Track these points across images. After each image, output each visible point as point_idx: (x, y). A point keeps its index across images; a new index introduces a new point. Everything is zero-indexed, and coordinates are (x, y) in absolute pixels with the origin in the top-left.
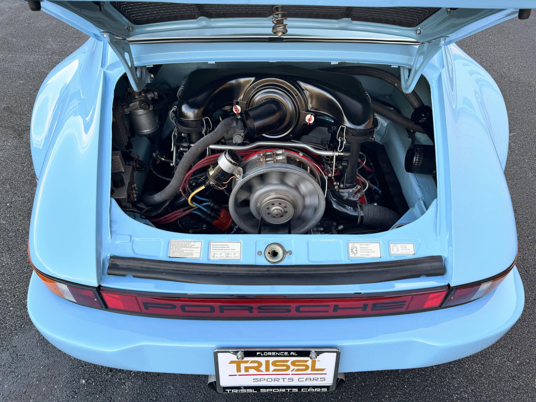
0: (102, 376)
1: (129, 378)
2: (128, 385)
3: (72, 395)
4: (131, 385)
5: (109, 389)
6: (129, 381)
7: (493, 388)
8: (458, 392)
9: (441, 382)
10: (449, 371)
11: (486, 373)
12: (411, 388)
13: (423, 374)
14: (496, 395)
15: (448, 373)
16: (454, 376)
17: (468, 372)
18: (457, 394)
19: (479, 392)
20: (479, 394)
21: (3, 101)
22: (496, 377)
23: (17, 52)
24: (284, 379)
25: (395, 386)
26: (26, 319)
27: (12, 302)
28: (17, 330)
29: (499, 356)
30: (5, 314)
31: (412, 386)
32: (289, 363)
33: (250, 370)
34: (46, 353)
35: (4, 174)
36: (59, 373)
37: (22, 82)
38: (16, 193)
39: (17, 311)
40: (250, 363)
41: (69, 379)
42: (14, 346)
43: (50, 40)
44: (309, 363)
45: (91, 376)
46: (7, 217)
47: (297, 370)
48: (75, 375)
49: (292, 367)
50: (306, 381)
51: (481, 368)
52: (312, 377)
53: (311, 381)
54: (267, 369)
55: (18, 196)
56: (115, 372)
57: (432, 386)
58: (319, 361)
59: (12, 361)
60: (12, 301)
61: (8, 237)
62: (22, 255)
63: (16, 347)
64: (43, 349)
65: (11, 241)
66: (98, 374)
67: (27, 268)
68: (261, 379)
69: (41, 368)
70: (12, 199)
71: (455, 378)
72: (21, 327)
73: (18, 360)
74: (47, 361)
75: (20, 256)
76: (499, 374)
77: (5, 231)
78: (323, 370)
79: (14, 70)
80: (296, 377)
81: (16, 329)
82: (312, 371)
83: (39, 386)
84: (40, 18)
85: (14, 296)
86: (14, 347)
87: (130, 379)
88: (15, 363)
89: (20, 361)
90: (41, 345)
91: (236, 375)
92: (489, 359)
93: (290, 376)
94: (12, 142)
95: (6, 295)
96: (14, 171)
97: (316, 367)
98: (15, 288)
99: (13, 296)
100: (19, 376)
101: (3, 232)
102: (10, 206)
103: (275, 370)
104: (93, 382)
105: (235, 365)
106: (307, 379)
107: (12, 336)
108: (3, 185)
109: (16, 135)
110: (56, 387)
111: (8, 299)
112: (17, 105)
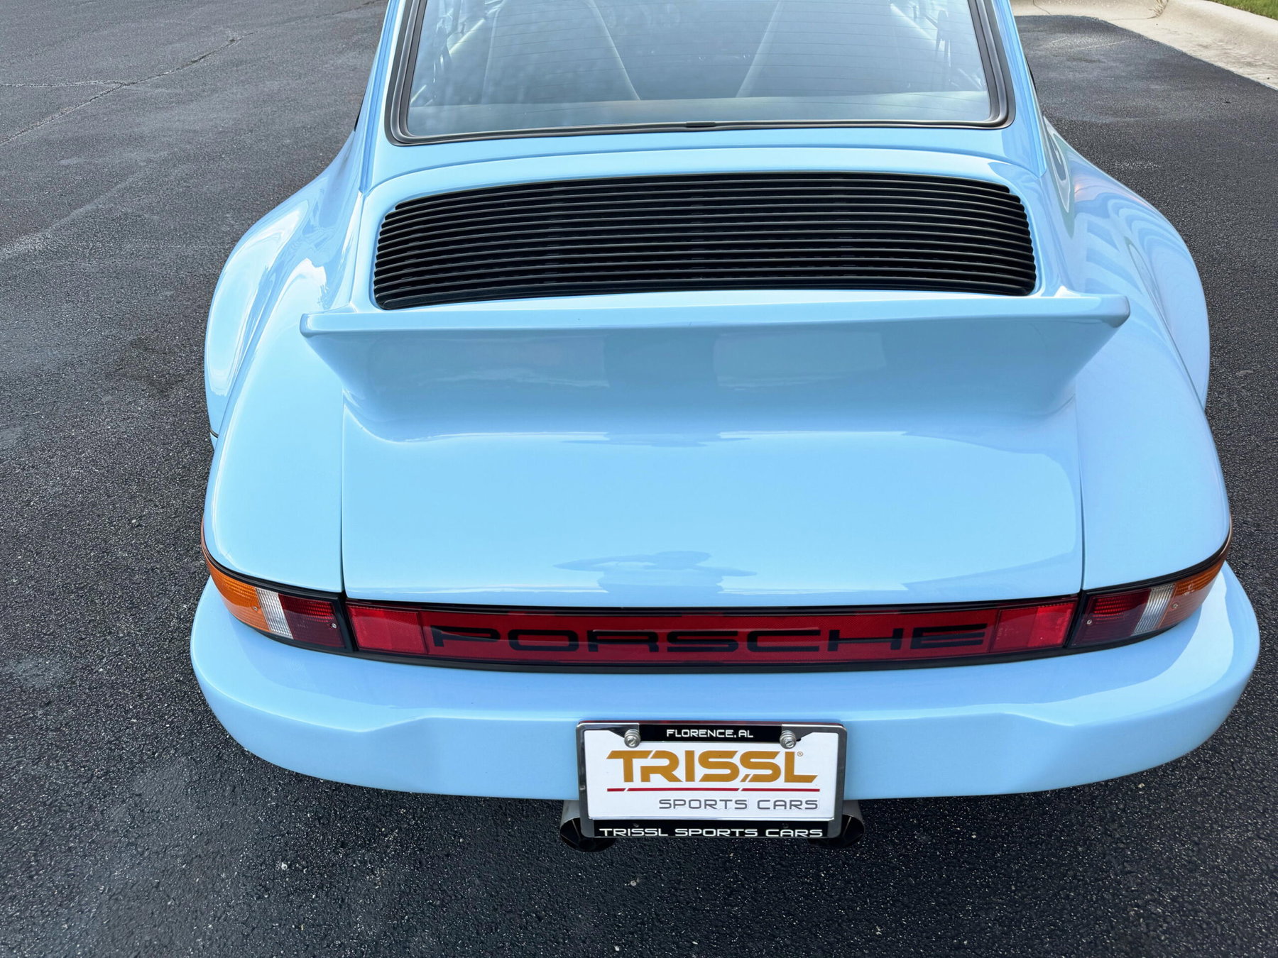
0: (324, 856)
1: (382, 861)
2: (380, 875)
3: (259, 893)
4: (386, 874)
5: (339, 882)
6: (383, 867)
7: (1223, 894)
8: (1140, 902)
9: (1097, 880)
10: (1116, 857)
11: (1204, 862)
12: (1025, 890)
13: (1054, 863)
14: (1232, 910)
15: (1113, 860)
16: (1129, 869)
17: (1163, 859)
18: (1137, 906)
19: (1190, 903)
20: (1190, 907)
21: (129, 329)
22: (1229, 871)
23: (162, 239)
24: (726, 801)
25: (988, 887)
26: (165, 740)
27: (134, 708)
28: (144, 762)
29: (1236, 828)
30: (120, 731)
31: (1029, 887)
32: (736, 760)
33: (652, 776)
34: (204, 807)
35: (127, 464)
36: (231, 849)
37: (169, 293)
38: (151, 500)
39: (145, 725)
40: (652, 758)
41: (252, 859)
42: (137, 793)
43: (228, 215)
44: (780, 761)
45: (299, 856)
46: (132, 545)
47: (757, 778)
48: (265, 852)
49: (743, 771)
50: (775, 808)
51: (1193, 851)
52: (787, 797)
53: (785, 808)
54: (690, 776)
55: (156, 506)
56: (353, 848)
57: (1077, 887)
58: (800, 754)
59: (131, 824)
60: (137, 706)
61: (133, 584)
62: (160, 618)
63: (140, 795)
64: (199, 801)
65: (138, 590)
66: (316, 851)
67: (170, 641)
68: (677, 803)
69: (194, 837)
70: (142, 511)
71: (1130, 872)
72: (154, 757)
73: (145, 821)
74: (206, 823)
75: (157, 618)
76: (1238, 864)
77: (125, 571)
78: (810, 779)
79: (153, 272)
80: (752, 798)
81: (142, 761)
82: (787, 780)
83: (187, 873)
84: (209, 176)
85: (140, 696)
86: (137, 795)
87: (385, 863)
88: (138, 826)
89: (149, 823)
90: (194, 792)
91: (622, 790)
92: (1210, 832)
93: (740, 795)
94: (146, 404)
95: (124, 694)
96: (147, 458)
97: (797, 772)
98: (144, 680)
99: (138, 695)
100: (146, 853)
101: (122, 573)
102: (137, 524)
103: (706, 778)
104: (304, 868)
105: (620, 763)
106: (777, 803)
107: (134, 774)
108: (125, 485)
109: (155, 391)
110: (223, 875)
111: (127, 702)
112: (158, 336)
